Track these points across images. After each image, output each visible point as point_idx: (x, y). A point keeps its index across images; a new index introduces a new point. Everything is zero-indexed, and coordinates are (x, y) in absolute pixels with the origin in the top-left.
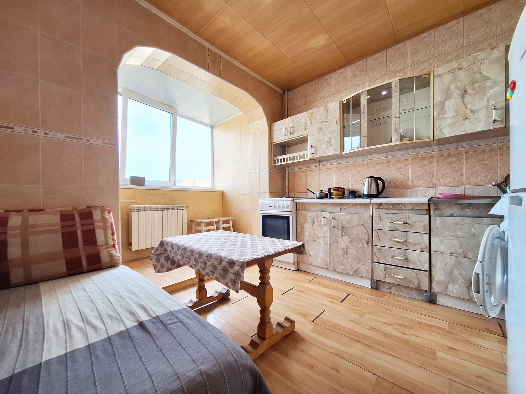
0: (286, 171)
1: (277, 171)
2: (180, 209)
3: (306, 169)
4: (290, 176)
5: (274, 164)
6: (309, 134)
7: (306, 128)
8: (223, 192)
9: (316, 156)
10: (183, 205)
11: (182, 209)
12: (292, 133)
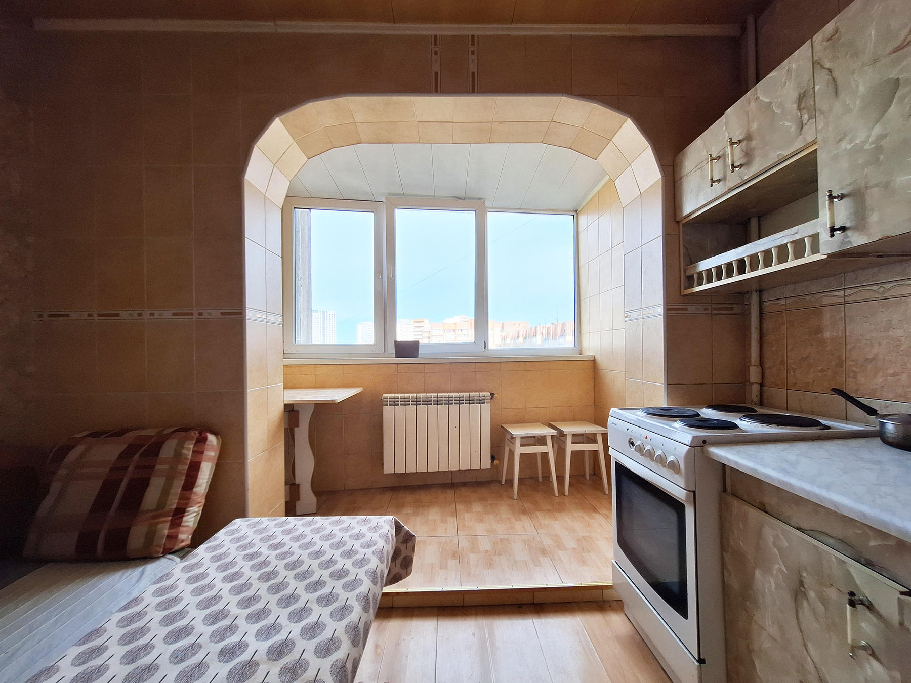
0: (750, 309)
1: (706, 309)
2: (475, 401)
3: (841, 293)
4: (768, 325)
5: (686, 288)
6: (819, 139)
7: (806, 117)
8: (594, 361)
9: (858, 240)
10: (482, 394)
11: (481, 401)
12: (741, 166)
